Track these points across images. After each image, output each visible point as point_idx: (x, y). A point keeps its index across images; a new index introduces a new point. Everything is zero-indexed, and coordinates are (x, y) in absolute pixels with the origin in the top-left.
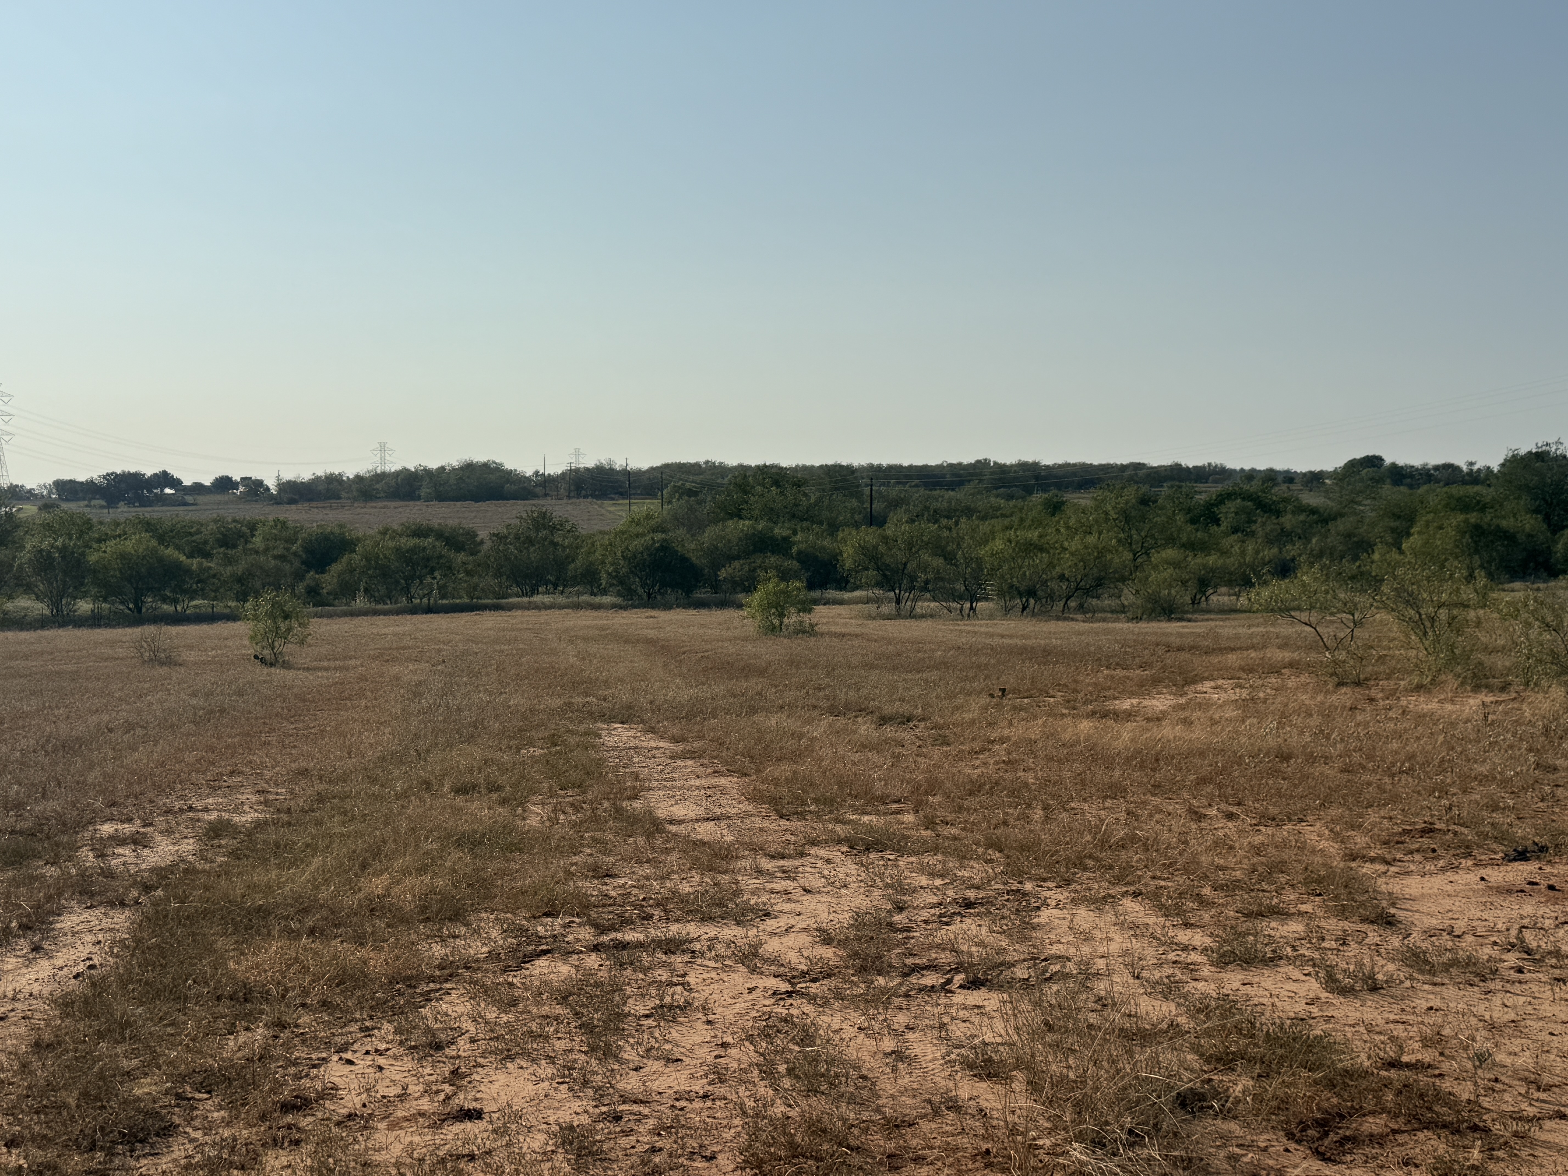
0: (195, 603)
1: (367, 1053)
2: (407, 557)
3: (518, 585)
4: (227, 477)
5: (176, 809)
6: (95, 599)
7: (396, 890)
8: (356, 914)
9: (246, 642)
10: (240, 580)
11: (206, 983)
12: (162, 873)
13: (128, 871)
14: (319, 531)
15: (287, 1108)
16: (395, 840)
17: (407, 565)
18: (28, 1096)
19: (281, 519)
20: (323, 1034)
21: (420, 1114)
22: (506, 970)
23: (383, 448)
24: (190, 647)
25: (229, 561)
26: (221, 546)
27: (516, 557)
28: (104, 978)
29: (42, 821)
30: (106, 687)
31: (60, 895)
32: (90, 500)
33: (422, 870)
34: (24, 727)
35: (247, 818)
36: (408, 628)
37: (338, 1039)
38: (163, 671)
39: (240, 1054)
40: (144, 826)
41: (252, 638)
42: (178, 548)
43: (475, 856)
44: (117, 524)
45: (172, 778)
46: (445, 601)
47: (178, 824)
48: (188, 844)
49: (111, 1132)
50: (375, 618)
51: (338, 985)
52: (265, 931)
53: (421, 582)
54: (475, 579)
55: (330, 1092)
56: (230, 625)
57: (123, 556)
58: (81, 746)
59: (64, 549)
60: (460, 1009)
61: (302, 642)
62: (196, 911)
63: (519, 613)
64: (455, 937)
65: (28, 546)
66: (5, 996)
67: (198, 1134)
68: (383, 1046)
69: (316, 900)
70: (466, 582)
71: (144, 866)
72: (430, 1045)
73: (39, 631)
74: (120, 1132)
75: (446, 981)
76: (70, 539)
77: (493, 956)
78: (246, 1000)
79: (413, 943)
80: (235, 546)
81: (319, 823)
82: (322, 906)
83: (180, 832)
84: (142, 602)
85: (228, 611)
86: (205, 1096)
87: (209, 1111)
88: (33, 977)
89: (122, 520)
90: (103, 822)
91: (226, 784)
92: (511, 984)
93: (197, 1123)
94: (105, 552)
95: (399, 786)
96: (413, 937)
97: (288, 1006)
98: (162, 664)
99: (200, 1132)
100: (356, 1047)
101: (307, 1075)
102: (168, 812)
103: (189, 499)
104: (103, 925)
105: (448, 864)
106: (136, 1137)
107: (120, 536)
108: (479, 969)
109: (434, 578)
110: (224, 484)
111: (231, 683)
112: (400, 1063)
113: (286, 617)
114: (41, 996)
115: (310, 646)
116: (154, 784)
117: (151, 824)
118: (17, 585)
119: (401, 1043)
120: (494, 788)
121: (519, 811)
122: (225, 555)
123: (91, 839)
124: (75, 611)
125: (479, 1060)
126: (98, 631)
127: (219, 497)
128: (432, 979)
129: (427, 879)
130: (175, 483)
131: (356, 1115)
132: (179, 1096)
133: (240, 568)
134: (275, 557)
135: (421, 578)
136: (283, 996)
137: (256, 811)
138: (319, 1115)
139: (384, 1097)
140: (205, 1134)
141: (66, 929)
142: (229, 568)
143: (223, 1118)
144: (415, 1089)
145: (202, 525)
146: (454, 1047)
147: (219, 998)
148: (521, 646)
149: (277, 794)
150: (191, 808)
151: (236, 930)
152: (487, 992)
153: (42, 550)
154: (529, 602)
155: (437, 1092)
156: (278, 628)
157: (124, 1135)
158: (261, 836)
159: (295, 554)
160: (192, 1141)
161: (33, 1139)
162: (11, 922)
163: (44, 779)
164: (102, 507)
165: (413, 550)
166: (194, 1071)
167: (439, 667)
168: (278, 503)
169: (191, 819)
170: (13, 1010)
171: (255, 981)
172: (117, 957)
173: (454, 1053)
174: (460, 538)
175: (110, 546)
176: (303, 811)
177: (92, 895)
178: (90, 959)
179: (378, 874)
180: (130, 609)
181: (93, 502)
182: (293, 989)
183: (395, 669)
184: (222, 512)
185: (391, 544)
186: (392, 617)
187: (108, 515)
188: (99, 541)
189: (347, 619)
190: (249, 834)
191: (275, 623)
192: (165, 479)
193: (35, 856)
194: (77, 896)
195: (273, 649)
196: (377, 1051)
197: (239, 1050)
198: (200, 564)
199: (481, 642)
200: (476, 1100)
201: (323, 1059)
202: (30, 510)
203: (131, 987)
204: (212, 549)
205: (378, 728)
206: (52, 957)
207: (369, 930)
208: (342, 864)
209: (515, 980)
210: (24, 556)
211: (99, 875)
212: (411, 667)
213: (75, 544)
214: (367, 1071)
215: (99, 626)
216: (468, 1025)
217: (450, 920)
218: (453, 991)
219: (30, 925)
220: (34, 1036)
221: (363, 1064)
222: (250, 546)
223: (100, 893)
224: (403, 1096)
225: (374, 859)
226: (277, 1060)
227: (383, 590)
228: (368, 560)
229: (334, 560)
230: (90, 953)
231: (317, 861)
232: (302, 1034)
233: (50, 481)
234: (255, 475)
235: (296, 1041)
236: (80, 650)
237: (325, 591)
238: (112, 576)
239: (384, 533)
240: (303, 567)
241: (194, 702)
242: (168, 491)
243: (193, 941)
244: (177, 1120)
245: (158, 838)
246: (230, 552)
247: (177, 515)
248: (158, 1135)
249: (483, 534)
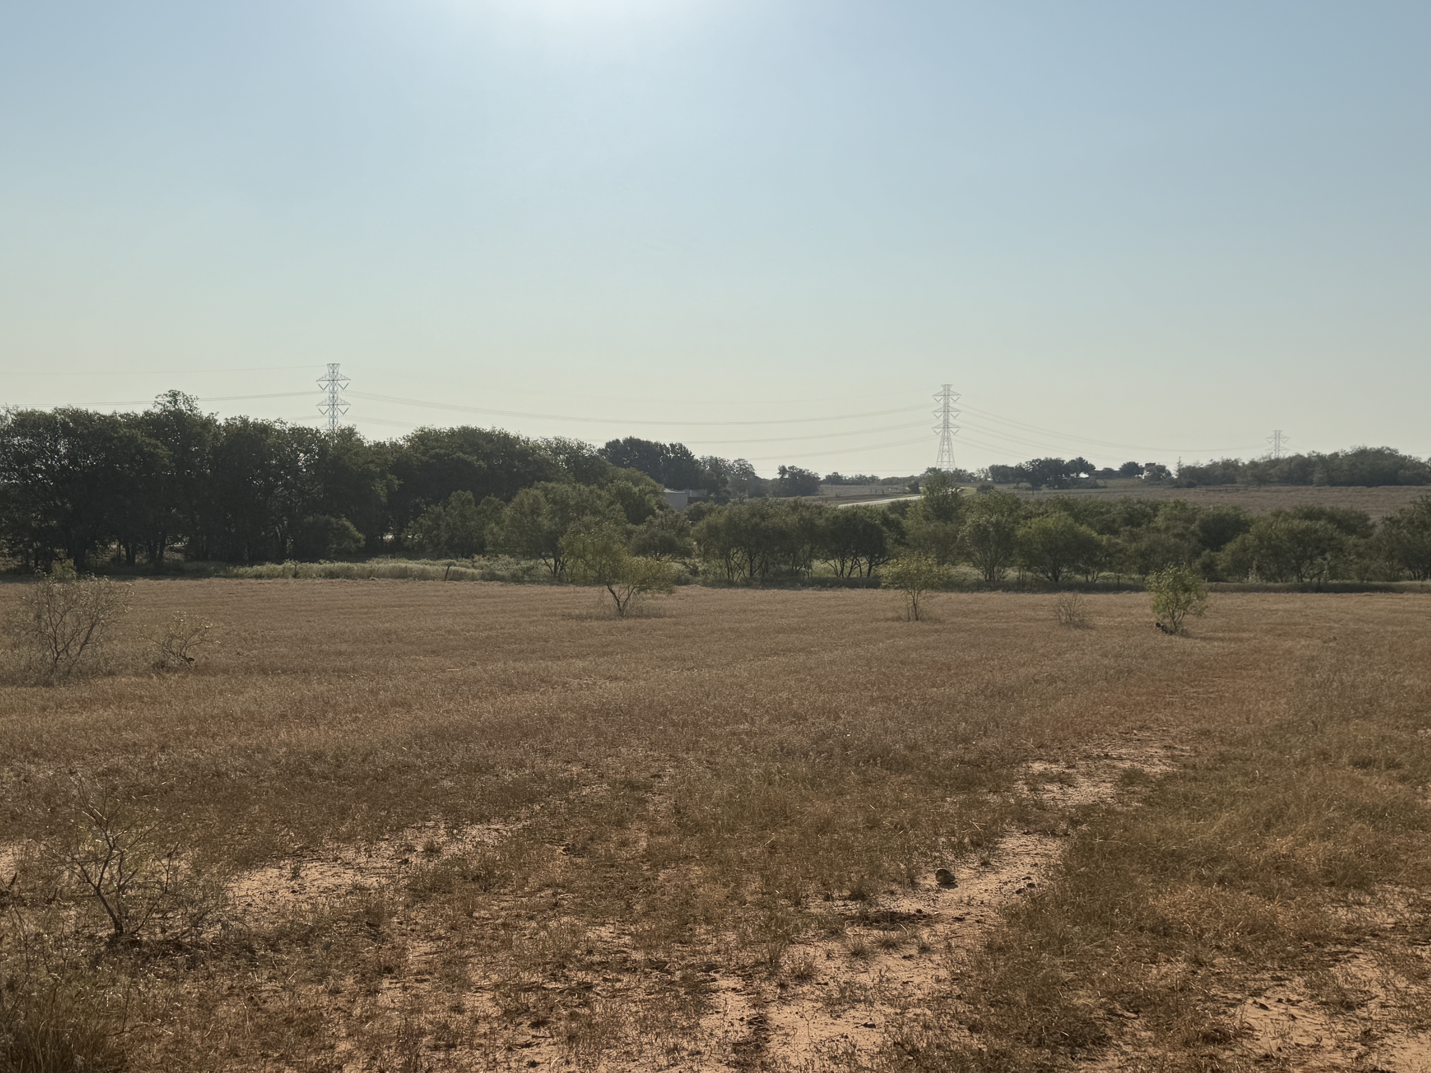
0: (1104, 574)
1: (1280, 1001)
2: (1298, 537)
3: (1410, 568)
4: (1134, 463)
5: (1094, 755)
6: (1021, 567)
7: (1300, 852)
8: (1262, 870)
9: (1149, 611)
10: (1143, 555)
11: (1130, 914)
12: (1087, 811)
13: (1057, 805)
14: (1216, 512)
15: (1208, 1039)
16: (1297, 806)
17: (1299, 546)
18: (985, 990)
19: (1182, 501)
20: (1237, 977)
21: (1334, 1067)
22: (1413, 943)
23: (1277, 435)
24: (1100, 614)
25: (1133, 538)
26: (1127, 525)
27: (1409, 542)
28: (1042, 897)
29: (984, 755)
30: (1031, 644)
31: (1003, 820)
32: (1018, 483)
33: (1326, 836)
34: (967, 674)
35: (1158, 769)
36: (1298, 605)
37: (1251, 984)
38: (1077, 633)
39: (1163, 983)
40: (1068, 768)
41: (1155, 608)
42: (1090, 525)
43: (1376, 829)
44: (1041, 504)
45: (1090, 727)
46: (1335, 582)
47: (1097, 769)
48: (1107, 788)
49: (1055, 1033)
50: (1266, 594)
51: (1249, 933)
52: (1179, 874)
53: (1312, 563)
54: (1366, 561)
55: (1246, 1032)
56: (1133, 595)
57: (1045, 531)
58: (1013, 694)
59: (997, 525)
60: (1370, 974)
61: (1199, 614)
62: (1118, 848)
63: (1411, 595)
64: (1361, 904)
65: (969, 522)
66: (962, 901)
67: (1128, 1049)
68: (1294, 997)
69: (1224, 851)
70: (1357, 563)
71: (1069, 803)
72: (1341, 1003)
73: (975, 594)
74: (1062, 1035)
75: (1354, 945)
76: (1003, 516)
77: (1398, 927)
78: (1165, 935)
79: (1319, 905)
80: (1139, 525)
81: (1222, 781)
82: (1230, 858)
83: (1099, 776)
84: (1060, 572)
85: (1131, 582)
86: (1133, 1015)
87: (1138, 1030)
88: (984, 888)
89: (1044, 500)
90: (1034, 761)
91: (1137, 737)
92: (1420, 958)
93: (1128, 1038)
94: (1030, 527)
95: (1297, 754)
96: (1320, 899)
97: (1204, 945)
98: (1077, 627)
99: (1131, 1047)
100: (1268, 993)
101: (1225, 1013)
102: (1088, 757)
103: (1100, 482)
104: (1039, 851)
105: (1351, 833)
106: (1075, 1042)
107: (1042, 514)
108: (1386, 938)
109: (1325, 559)
110: (1131, 469)
111: (1136, 647)
112: (1312, 1016)
113: (1187, 590)
114: (990, 906)
115: (1206, 617)
116: (1075, 730)
117: (1074, 767)
118: (959, 554)
119: (1312, 997)
120: (1392, 765)
121: (1420, 789)
122: (1131, 532)
123: (1025, 774)
124: (1004, 577)
125: (1390, 1025)
126: (1022, 595)
127: (1124, 481)
128: (1339, 941)
129: (1330, 845)
130: (1089, 468)
131: (1273, 1057)
132: (1111, 1012)
133: (1144, 544)
134: (1176, 536)
135: (1311, 558)
136: (1200, 937)
137: (1164, 764)
138: (1238, 1051)
139: (1298, 1045)
140: (1135, 1050)
141: (1008, 850)
142: (1134, 545)
143: (1150, 1038)
144: (1329, 1043)
145: (1111, 506)
146: (1364, 1009)
147: (1141, 929)
148: (1414, 628)
149: (1182, 750)
150: (1107, 756)
151: (1153, 870)
152: (1396, 962)
153: (979, 525)
154: (1422, 586)
155: (1350, 1049)
156: (1178, 600)
157: (1066, 1038)
158: (1170, 788)
159: (1193, 533)
160: (1124, 1053)
161: (991, 1028)
162: (963, 838)
163: (985, 719)
164: (1028, 489)
165: (1306, 531)
166: (1122, 991)
167: (1331, 644)
168: (1178, 487)
169: (1108, 765)
170: (968, 914)
171: (1173, 918)
172: (1052, 880)
173: (1366, 1015)
174: (1352, 522)
175: (1035, 523)
176: (1207, 769)
177: (1028, 823)
178: (1029, 878)
179: (1283, 835)
180: (1048, 577)
181: (1020, 485)
182: (1208, 930)
183: (1289, 644)
184: (1127, 494)
185: (1283, 525)
186: (1283, 594)
187: (1033, 496)
188: (1026, 518)
189: (1239, 594)
190: (1160, 784)
191: (1176, 595)
192: (1080, 465)
193: (980, 784)
194: (1016, 822)
195: (1173, 618)
196: (1289, 1000)
197: (1161, 979)
198: (1109, 540)
199: (1372, 622)
200: (1389, 1063)
201: (1239, 1000)
202: (969, 491)
203: (1065, 908)
204: (1120, 526)
205: (1274, 699)
206: (997, 872)
207: (1277, 886)
208: (1247, 821)
209: (1424, 955)
210: (966, 529)
211: (1033, 806)
212: (1303, 643)
213: (1006, 521)
214: (1281, 1018)
215: (1023, 591)
216: (1376, 990)
217: (1355, 887)
218: (1361, 956)
219: (980, 842)
220: (986, 940)
221: (1276, 1010)
222: (1152, 525)
223: (1034, 822)
224: (1316, 1048)
225: (1277, 821)
226: (1197, 994)
227: (1274, 568)
228: (1261, 540)
229: (1229, 539)
230: (1029, 873)
231: (1225, 816)
232: (1218, 973)
233: (987, 466)
234: (1159, 461)
235: (1213, 979)
236: (1008, 611)
237: (1219, 567)
238: (1035, 549)
239: (1277, 515)
240: (1200, 545)
241: (1106, 662)
242: (1083, 475)
243: (1117, 874)
244: (1110, 1034)
245: (1081, 779)
246: (1134, 530)
247: (1090, 497)
248: (1093, 1043)
249: (1375, 518)
